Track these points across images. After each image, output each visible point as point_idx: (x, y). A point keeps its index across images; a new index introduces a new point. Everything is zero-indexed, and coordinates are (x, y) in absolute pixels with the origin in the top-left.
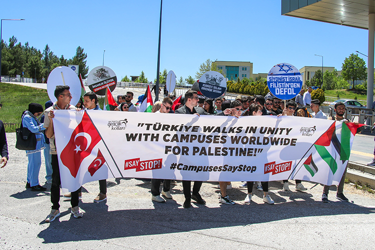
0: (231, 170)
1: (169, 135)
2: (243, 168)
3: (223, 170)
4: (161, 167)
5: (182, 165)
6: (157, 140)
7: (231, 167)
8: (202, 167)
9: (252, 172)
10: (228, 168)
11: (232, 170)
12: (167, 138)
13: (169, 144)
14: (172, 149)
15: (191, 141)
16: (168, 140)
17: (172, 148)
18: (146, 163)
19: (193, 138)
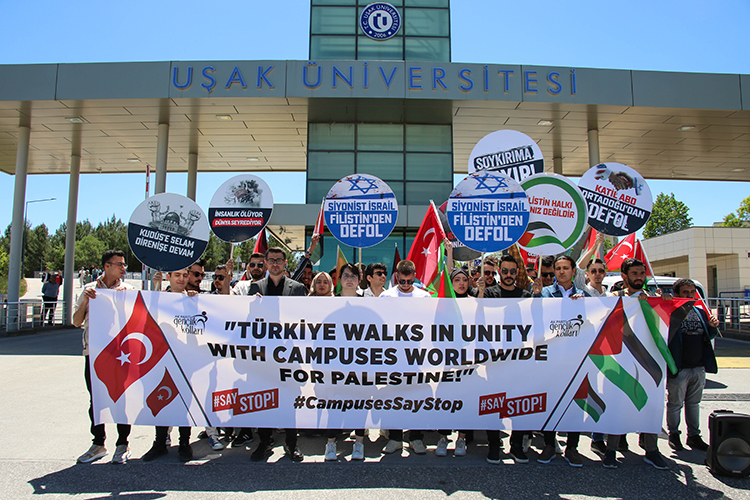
0: (410, 408)
1: (284, 349)
2: (434, 403)
3: (394, 407)
4: (277, 406)
5: (315, 399)
6: (263, 359)
7: (411, 402)
8: (351, 402)
9: (453, 411)
10: (403, 403)
11: (413, 408)
12: (281, 355)
13: (285, 365)
14: (292, 374)
15: (327, 362)
16: (284, 360)
17: (293, 372)
18: (250, 398)
19: (331, 353)
